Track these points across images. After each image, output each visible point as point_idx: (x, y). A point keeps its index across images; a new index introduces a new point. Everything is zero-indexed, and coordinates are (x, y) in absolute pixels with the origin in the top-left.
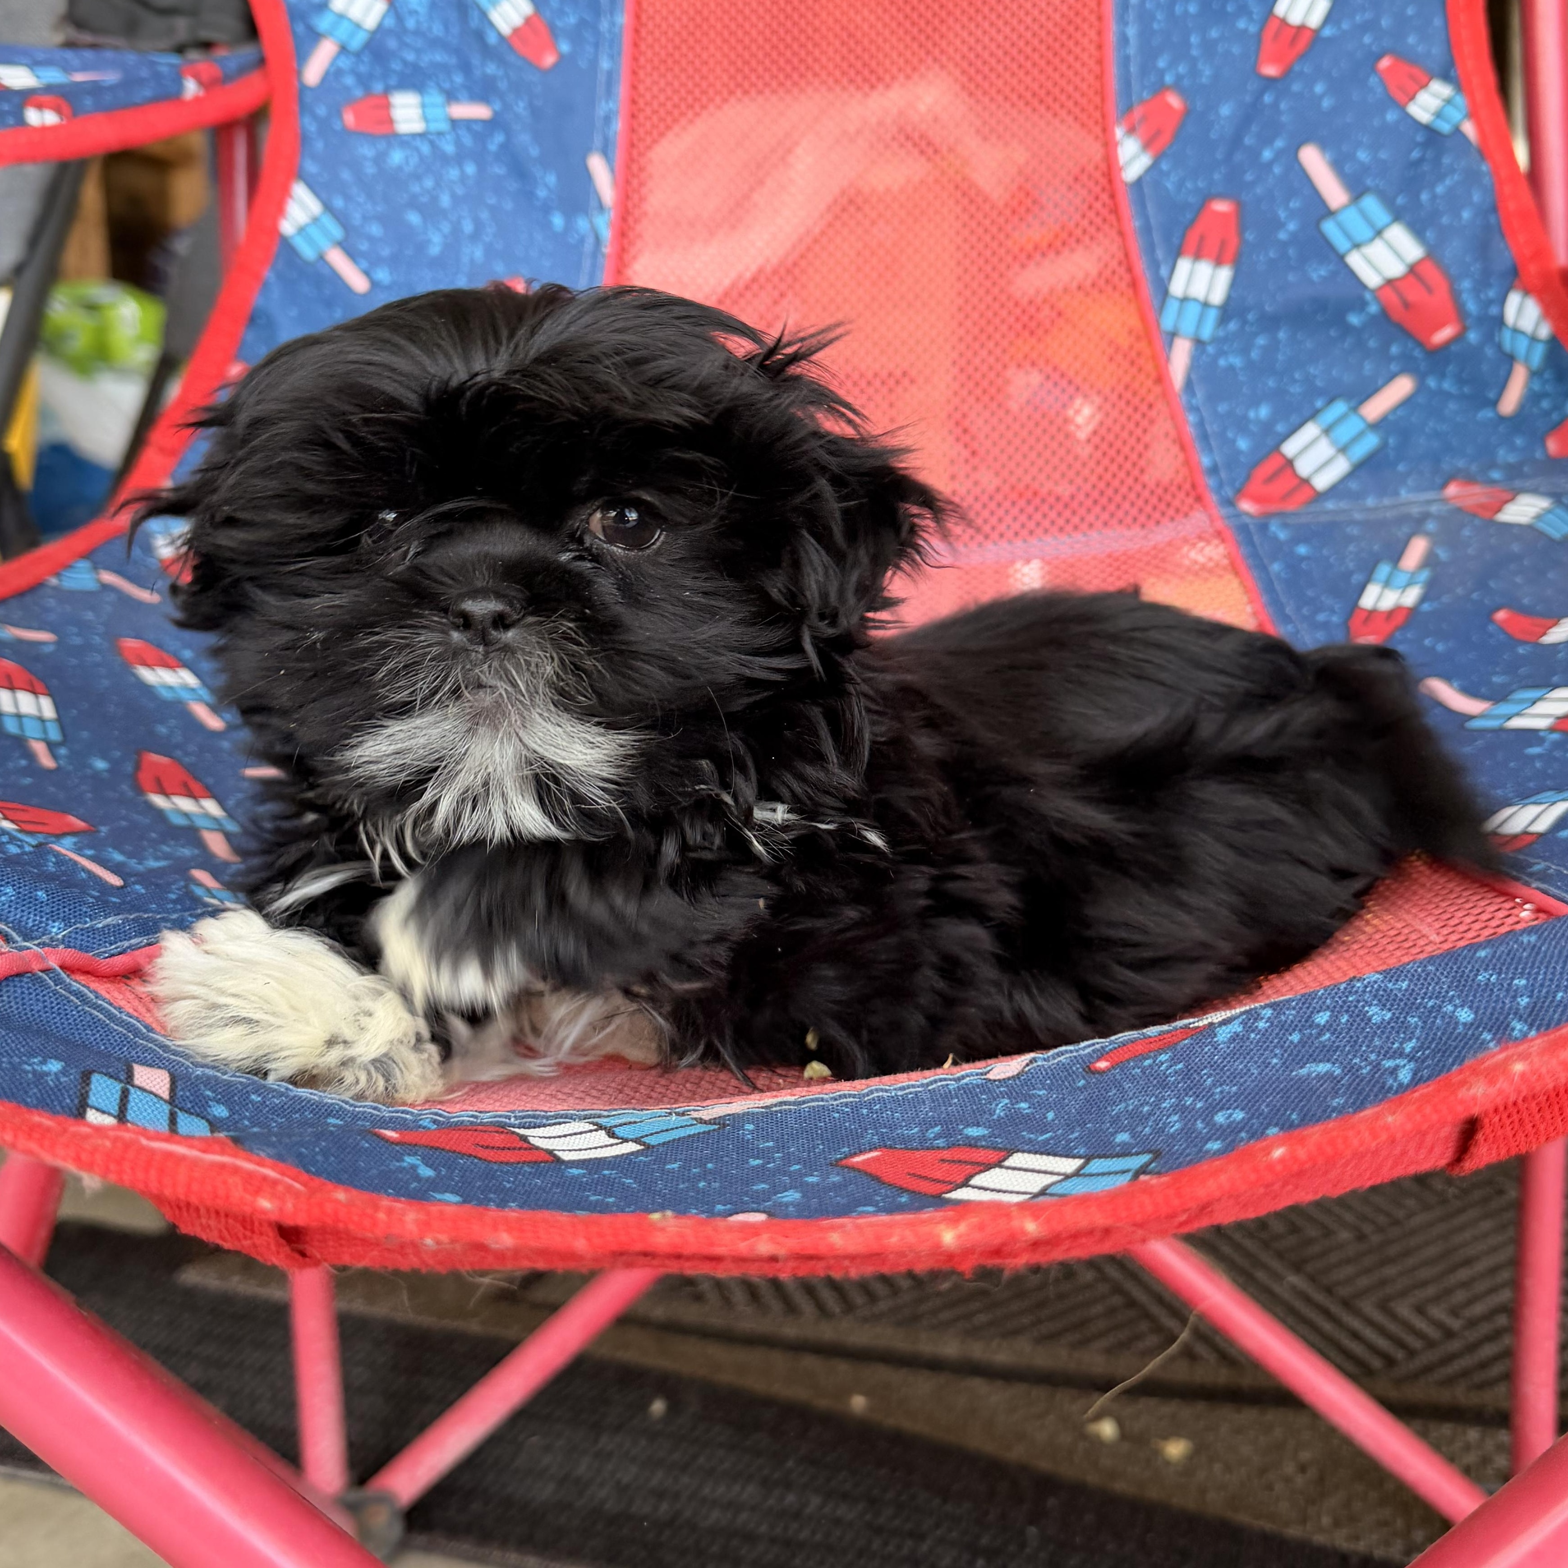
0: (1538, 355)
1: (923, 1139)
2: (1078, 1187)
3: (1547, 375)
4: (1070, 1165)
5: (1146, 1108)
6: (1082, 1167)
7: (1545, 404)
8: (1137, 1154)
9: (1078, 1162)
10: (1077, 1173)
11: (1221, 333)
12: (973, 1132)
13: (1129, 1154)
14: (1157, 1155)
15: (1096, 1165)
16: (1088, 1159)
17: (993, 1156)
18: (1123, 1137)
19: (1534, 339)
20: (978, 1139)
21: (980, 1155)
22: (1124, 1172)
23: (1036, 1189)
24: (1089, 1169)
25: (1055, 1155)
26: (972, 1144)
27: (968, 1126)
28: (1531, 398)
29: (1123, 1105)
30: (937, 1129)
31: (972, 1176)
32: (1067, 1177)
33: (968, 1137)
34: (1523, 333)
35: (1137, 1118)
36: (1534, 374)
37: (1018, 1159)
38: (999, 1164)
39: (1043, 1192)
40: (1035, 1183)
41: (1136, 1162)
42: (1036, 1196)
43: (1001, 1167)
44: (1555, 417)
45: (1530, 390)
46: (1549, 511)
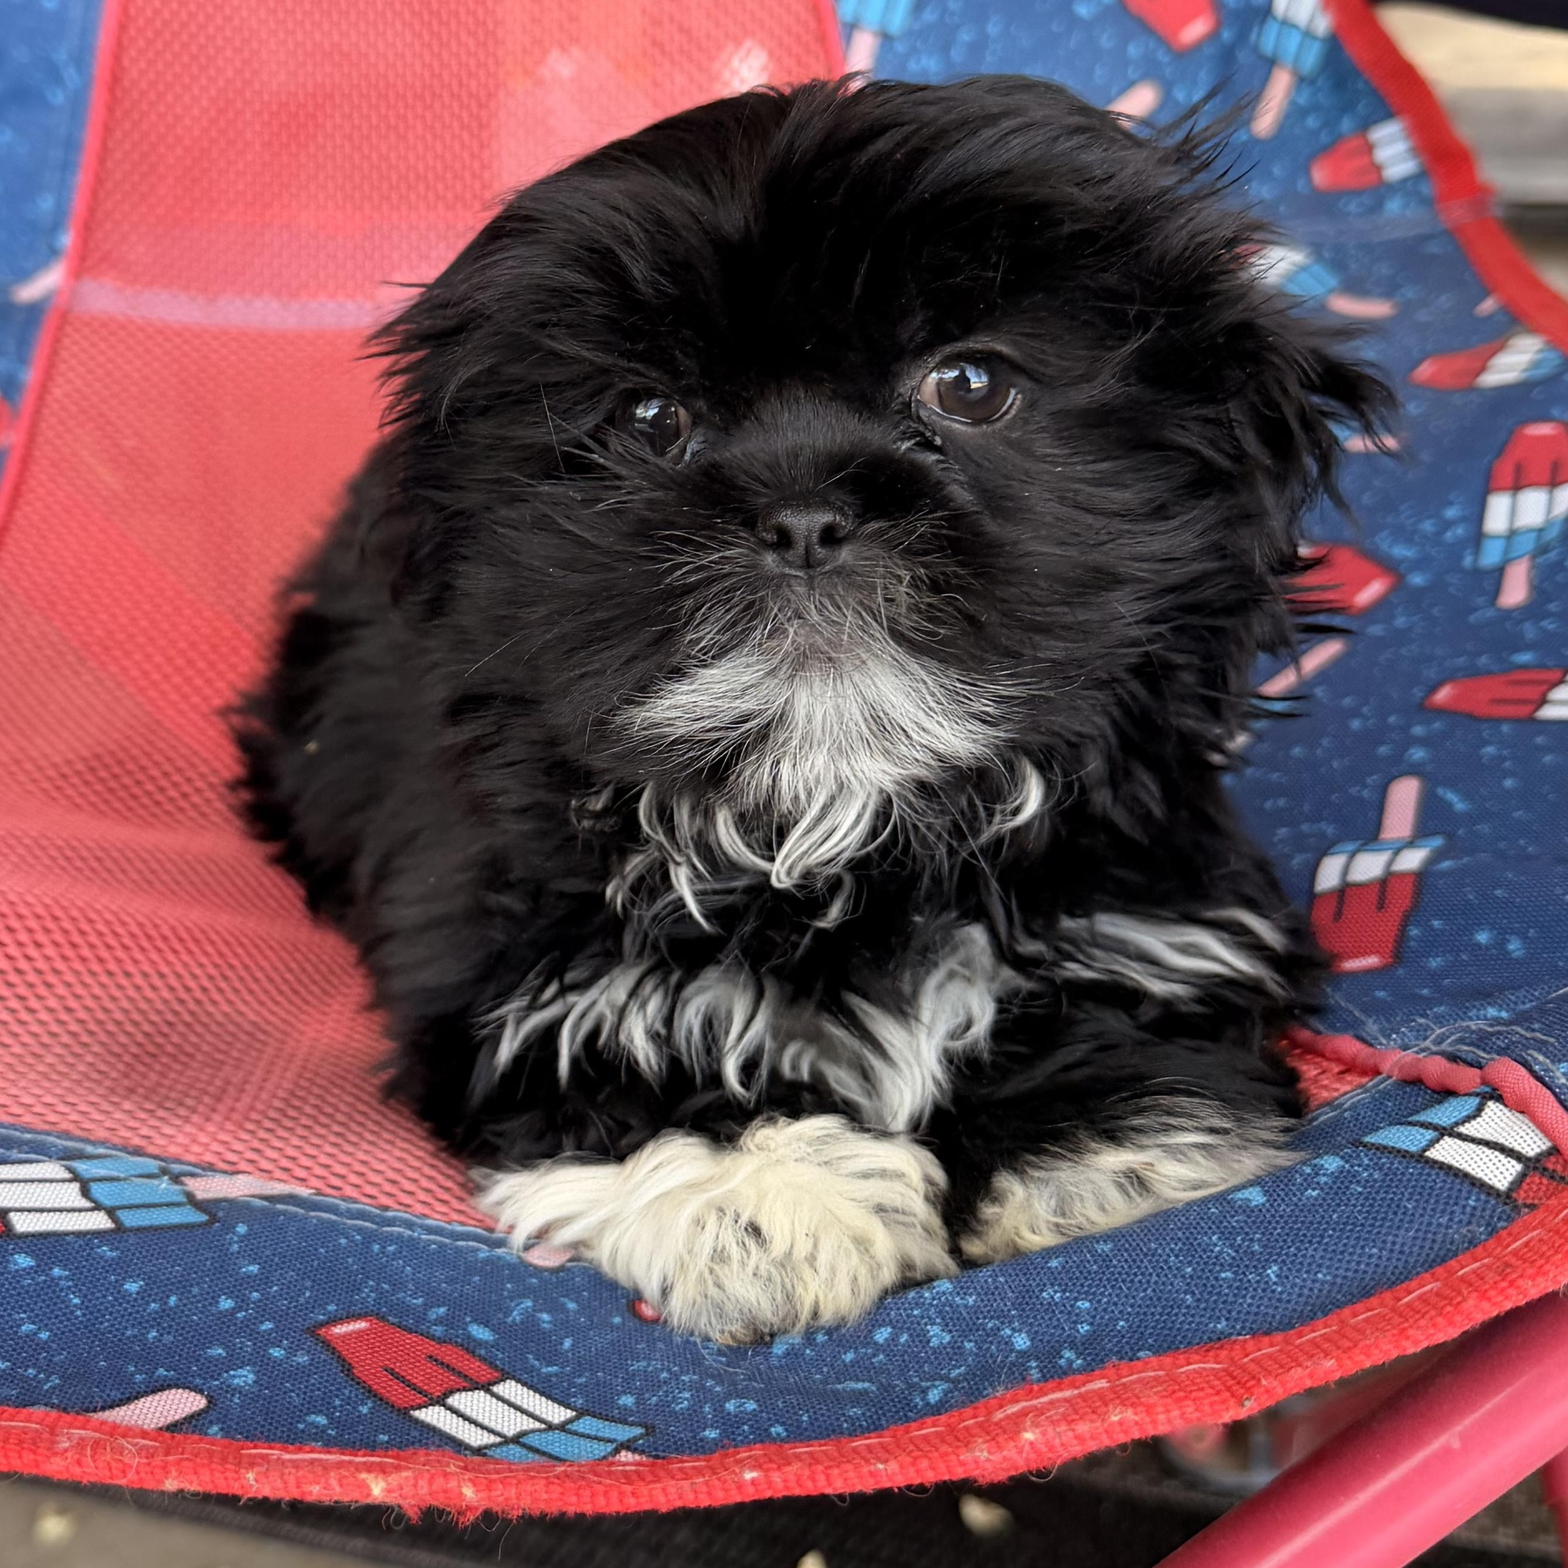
0: (1311, 58)
1: (422, 1318)
2: (557, 1444)
3: (1320, 82)
4: (558, 1414)
5: (665, 1375)
6: (571, 1421)
7: (1312, 122)
8: (632, 1424)
9: (570, 1414)
10: (562, 1427)
11: (917, 26)
12: (480, 1333)
13: (625, 1422)
14: (650, 1429)
15: (587, 1425)
16: (581, 1413)
17: (485, 1374)
18: (628, 1400)
19: (1308, 34)
20: (480, 1343)
21: (475, 1368)
22: (609, 1441)
23: (510, 1432)
24: (577, 1426)
25: (549, 1397)
26: (470, 1346)
27: (474, 1320)
28: (1294, 114)
29: (644, 1363)
30: (442, 1310)
31: (452, 1392)
32: (550, 1427)
33: (469, 1336)
34: (1294, 26)
35: (652, 1383)
36: (1301, 81)
37: (509, 1389)
38: (486, 1387)
39: (517, 1439)
40: (512, 1424)
41: (624, 1433)
42: (507, 1441)
43: (488, 1391)
44: (1324, 138)
45: (1293, 103)
46: (1303, 269)
